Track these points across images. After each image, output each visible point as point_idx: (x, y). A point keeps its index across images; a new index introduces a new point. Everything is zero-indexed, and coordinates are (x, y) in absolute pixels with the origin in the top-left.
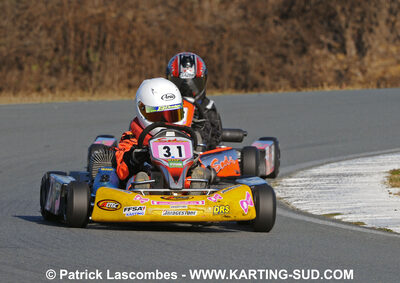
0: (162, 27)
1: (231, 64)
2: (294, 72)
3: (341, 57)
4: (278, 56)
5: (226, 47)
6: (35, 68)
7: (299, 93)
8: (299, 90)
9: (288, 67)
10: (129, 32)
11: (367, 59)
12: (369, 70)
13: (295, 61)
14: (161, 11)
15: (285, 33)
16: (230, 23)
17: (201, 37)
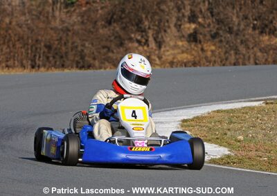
0: (28, 28)
1: (74, 52)
2: (115, 58)
3: (146, 48)
5: (70, 42)
9: (110, 54)
10: (7, 31)
11: (162, 49)
12: (163, 56)
13: (115, 51)
14: (28, 18)
15: (108, 33)
16: (73, 26)
17: (54, 35)
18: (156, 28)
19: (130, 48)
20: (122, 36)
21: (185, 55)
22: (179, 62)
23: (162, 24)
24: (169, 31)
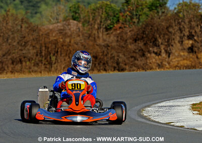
0: (82, 45)
1: (112, 60)
2: (139, 64)
3: (160, 57)
4: (132, 57)
6: (28, 63)
9: (136, 62)
10: (68, 47)
11: (171, 58)
12: (171, 62)
13: (139, 59)
14: (81, 38)
15: (135, 47)
16: (111, 43)
17: (99, 49)
18: (166, 44)
19: (149, 57)
20: (144, 50)
21: (185, 61)
22: (182, 65)
23: (170, 41)
24: (174, 45)
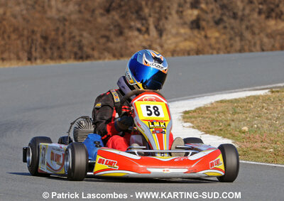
5: (68, 31)
7: (119, 61)
8: (118, 59)
